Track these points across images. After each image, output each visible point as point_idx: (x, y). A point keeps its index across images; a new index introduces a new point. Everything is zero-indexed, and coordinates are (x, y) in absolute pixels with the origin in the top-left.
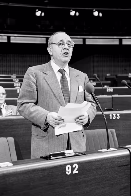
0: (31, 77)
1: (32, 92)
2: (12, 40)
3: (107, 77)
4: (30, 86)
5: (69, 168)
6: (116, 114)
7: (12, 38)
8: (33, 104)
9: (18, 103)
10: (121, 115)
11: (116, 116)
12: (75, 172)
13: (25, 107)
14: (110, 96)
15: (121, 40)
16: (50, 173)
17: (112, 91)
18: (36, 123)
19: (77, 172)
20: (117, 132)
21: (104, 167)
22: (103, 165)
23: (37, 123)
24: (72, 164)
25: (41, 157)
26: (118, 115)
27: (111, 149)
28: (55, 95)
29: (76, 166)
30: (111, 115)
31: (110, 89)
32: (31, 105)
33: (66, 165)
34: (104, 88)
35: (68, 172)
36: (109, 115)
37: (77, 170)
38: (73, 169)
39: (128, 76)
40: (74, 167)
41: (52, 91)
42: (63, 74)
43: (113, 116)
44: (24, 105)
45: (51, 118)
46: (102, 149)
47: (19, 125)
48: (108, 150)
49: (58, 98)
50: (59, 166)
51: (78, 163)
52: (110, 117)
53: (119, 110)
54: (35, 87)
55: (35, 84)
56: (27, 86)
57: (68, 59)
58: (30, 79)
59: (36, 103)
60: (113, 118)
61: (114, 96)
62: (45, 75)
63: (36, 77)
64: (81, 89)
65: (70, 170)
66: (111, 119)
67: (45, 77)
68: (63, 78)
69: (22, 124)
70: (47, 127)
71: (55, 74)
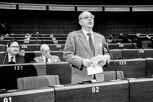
0: (72, 38)
1: (72, 47)
2: (50, 9)
3: (120, 36)
4: (71, 43)
5: (94, 89)
6: (123, 61)
7: (50, 7)
8: (73, 54)
9: (64, 53)
10: (127, 62)
11: (124, 62)
12: (97, 91)
13: (69, 56)
14: (121, 50)
15: (131, 8)
16: (84, 91)
17: (123, 46)
18: (75, 65)
19: (98, 91)
20: (124, 73)
21: (114, 89)
22: (113, 88)
23: (77, 65)
24: (95, 87)
25: (78, 83)
26: (125, 62)
27: (118, 80)
28: (86, 49)
29: (97, 88)
30: (120, 62)
31: (122, 45)
32: (72, 55)
33: (92, 87)
34: (116, 44)
35: (94, 91)
36: (119, 62)
37: (98, 90)
38: (96, 90)
39: (136, 35)
40: (96, 88)
41: (84, 46)
42: (90, 36)
43: (121, 63)
44: (68, 55)
45: (86, 63)
46: (112, 80)
47: (61, 67)
48: (116, 80)
49: (88, 50)
50: (88, 87)
51: (99, 87)
52: (120, 63)
53: (125, 59)
54: (74, 45)
55: (74, 42)
56: (70, 43)
57: (92, 26)
58: (71, 39)
59: (75, 54)
60: (122, 64)
61: (123, 50)
62: (80, 37)
63: (75, 38)
64: (101, 45)
65: (94, 90)
66: (120, 64)
67: (80, 38)
68: (90, 39)
69: (64, 67)
70: (82, 67)
71: (85, 37)
